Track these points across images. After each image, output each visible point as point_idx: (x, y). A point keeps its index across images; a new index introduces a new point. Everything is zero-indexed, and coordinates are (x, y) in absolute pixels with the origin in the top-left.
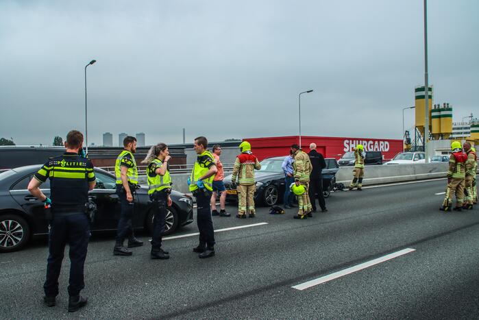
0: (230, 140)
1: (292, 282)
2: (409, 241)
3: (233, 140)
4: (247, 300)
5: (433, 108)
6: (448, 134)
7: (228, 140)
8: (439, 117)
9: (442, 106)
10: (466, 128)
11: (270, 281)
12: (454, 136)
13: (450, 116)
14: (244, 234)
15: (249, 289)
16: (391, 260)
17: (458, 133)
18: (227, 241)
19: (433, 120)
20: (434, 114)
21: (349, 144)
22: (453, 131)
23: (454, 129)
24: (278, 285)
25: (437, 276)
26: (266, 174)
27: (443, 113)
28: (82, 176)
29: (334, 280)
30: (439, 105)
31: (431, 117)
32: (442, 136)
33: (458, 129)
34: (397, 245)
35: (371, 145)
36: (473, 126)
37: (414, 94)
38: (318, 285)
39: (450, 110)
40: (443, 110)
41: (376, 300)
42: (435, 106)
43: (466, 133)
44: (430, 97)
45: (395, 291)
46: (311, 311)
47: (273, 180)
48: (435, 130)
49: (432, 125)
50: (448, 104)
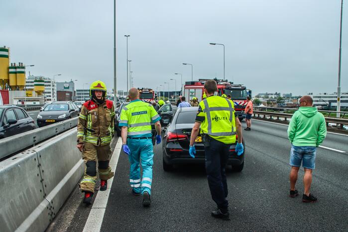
5: (10, 66)
6: (23, 86)
8: (16, 73)
9: (17, 65)
12: (27, 88)
13: (24, 72)
19: (10, 75)
20: (11, 70)
22: (26, 84)
23: (27, 82)
27: (18, 70)
30: (15, 64)
31: (9, 73)
32: (18, 88)
36: (36, 81)
39: (23, 68)
40: (18, 68)
42: (12, 64)
44: (7, 57)
48: (12, 83)
49: (10, 79)
50: (22, 64)
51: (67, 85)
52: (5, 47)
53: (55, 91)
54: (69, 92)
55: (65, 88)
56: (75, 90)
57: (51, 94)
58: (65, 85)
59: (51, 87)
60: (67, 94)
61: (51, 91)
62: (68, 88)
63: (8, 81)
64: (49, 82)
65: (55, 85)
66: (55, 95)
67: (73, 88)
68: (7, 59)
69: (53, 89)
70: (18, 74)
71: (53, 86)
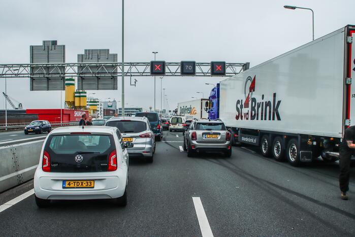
5: (76, 91)
13: (85, 96)
20: (76, 95)
31: (75, 97)
32: (81, 108)
36: (91, 102)
40: (82, 93)
48: (77, 104)
51: (110, 104)
53: (102, 110)
54: (112, 110)
55: (109, 107)
56: (118, 108)
57: (99, 112)
58: (109, 104)
59: (100, 106)
60: (111, 112)
61: (99, 109)
62: (111, 106)
63: (74, 102)
64: (98, 102)
65: (102, 104)
66: (102, 112)
67: (116, 106)
68: (73, 86)
69: (101, 108)
70: (81, 98)
71: (101, 105)
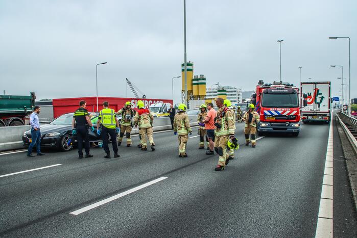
0: (44, 100)
1: (71, 209)
2: (165, 172)
3: (47, 100)
4: (30, 227)
5: (194, 78)
6: (203, 96)
7: (42, 100)
8: (198, 84)
9: (199, 77)
10: (215, 92)
11: (53, 210)
12: (207, 97)
13: (205, 83)
14: (40, 174)
15: (35, 218)
16: (149, 187)
17: (210, 96)
18: (24, 180)
19: (194, 86)
20: (194, 82)
21: (134, 103)
22: (207, 94)
23: (207, 92)
24: (59, 212)
25: (179, 195)
26: (63, 126)
27: (200, 81)
28: (83, 114)
29: (104, 205)
30: (197, 76)
31: (192, 84)
32: (200, 97)
33: (210, 92)
34: (156, 175)
35: (151, 103)
36: (219, 91)
37: (181, 68)
38: (91, 210)
39: (205, 79)
40: (200, 79)
41: (132, 217)
42: (195, 76)
43: (215, 95)
44: (191, 70)
45: (147, 208)
46: (81, 230)
47: (68, 131)
48: (195, 93)
49: (193, 90)
50: (203, 76)
52: (190, 62)
53: (241, 100)
59: (237, 96)
61: (237, 99)
63: (192, 91)
64: (235, 91)
65: (240, 93)
68: (191, 72)
71: (239, 95)
